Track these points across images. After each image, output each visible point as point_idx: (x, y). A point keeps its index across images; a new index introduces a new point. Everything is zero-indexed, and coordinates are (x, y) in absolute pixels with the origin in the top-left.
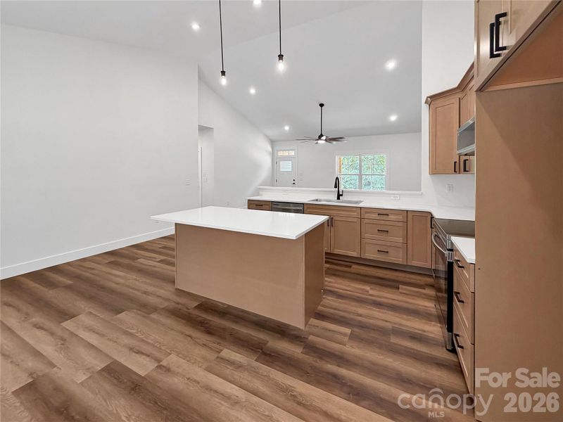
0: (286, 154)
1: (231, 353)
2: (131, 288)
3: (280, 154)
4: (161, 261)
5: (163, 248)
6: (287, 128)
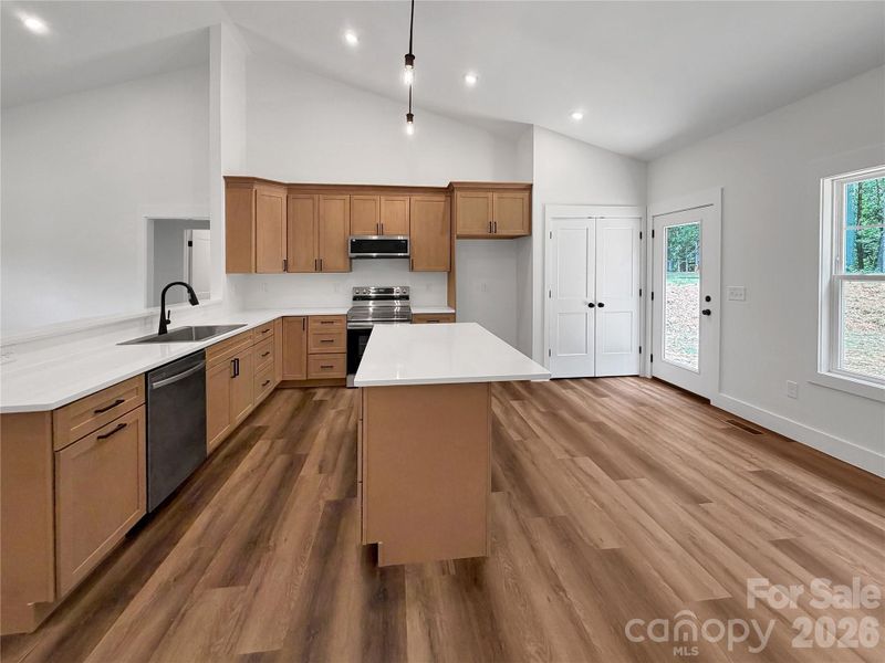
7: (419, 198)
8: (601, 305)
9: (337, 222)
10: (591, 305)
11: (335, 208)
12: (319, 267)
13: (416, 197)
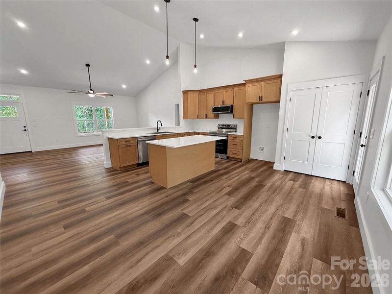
7: (237, 89)
8: (320, 138)
9: (213, 101)
10: (313, 137)
11: (211, 96)
12: (206, 117)
13: (236, 89)
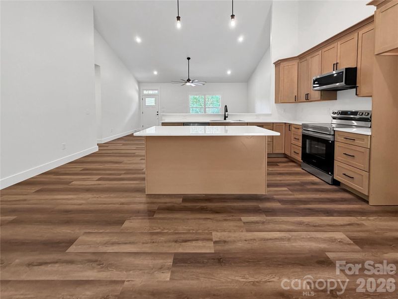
0: (151, 92)
1: (246, 218)
2: (101, 204)
3: (145, 92)
4: (99, 180)
5: (83, 170)
6: (156, 73)
